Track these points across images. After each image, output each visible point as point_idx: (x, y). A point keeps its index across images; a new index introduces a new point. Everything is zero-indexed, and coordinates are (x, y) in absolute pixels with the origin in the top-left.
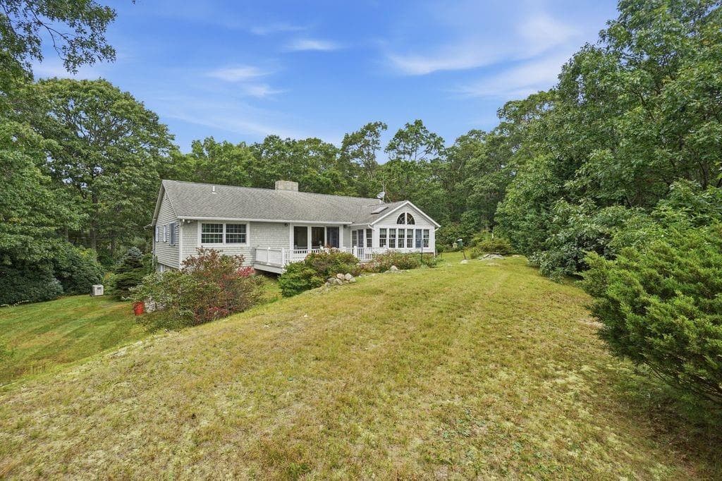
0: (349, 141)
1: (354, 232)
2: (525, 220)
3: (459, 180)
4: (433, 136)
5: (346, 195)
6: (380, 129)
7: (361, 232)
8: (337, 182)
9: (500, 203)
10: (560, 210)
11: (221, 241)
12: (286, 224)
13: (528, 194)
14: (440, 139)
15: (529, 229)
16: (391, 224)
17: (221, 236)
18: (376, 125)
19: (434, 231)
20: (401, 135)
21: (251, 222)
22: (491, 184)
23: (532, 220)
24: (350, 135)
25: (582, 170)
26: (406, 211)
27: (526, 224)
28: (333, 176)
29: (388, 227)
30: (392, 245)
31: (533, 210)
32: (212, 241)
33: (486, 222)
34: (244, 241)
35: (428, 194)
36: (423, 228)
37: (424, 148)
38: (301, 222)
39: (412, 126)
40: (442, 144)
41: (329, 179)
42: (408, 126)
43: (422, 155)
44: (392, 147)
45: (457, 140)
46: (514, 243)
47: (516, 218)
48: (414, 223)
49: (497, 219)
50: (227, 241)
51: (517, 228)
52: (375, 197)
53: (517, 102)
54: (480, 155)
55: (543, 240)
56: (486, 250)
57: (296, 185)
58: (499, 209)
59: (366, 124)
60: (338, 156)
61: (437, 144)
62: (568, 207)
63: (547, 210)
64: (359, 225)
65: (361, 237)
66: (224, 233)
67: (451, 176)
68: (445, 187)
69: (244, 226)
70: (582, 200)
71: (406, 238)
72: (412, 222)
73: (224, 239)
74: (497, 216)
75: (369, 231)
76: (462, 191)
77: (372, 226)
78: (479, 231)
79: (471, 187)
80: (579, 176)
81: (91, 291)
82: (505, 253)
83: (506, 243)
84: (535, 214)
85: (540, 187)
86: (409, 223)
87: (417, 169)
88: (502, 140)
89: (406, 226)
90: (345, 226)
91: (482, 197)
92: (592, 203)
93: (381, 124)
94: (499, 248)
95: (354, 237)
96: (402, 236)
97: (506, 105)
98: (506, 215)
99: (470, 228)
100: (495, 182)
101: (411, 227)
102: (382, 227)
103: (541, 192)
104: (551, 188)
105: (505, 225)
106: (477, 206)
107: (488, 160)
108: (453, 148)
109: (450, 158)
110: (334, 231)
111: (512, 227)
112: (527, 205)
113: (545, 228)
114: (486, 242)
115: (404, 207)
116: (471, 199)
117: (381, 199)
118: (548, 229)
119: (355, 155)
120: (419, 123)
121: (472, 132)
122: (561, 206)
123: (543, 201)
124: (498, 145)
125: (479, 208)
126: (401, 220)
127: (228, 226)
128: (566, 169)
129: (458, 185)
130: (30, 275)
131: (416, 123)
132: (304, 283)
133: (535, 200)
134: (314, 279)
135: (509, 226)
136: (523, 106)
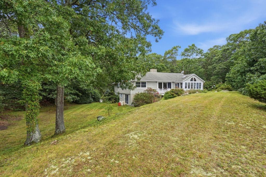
0: (167, 53)
1: (176, 84)
2: (237, 79)
3: (210, 65)
4: (199, 49)
5: (166, 72)
6: (178, 48)
7: (178, 84)
8: (163, 68)
9: (227, 73)
10: (249, 76)
11: (140, 87)
12: (156, 82)
13: (238, 71)
14: (202, 50)
15: (239, 82)
16: (189, 81)
17: (140, 85)
18: (177, 47)
19: (203, 83)
20: (186, 50)
21: (147, 82)
22: (223, 66)
23: (240, 79)
24: (167, 51)
25: (257, 64)
26: (193, 77)
27: (237, 80)
28: (162, 66)
29: (188, 82)
30: (189, 88)
31: (240, 76)
32: (144, 87)
33: (221, 80)
34: (146, 87)
35: (197, 71)
36: (199, 82)
37: (196, 54)
38: (160, 81)
39: (191, 46)
40: (202, 52)
41: (161, 67)
42: (189, 46)
43: (195, 56)
44: (183, 55)
45: (209, 50)
46: (233, 86)
47: (234, 78)
48: (196, 81)
49: (226, 79)
50: (142, 87)
51: (235, 82)
52: (180, 73)
53: (235, 35)
54: (218, 56)
55: (243, 85)
56: (223, 89)
57: (156, 70)
58: (227, 76)
59: (173, 47)
60: (162, 58)
61: (201, 52)
62: (251, 75)
63: (245, 76)
64: (177, 82)
65: (179, 86)
66: (141, 85)
67: (206, 63)
68: (204, 68)
69: (146, 83)
70: (256, 73)
71: (193, 86)
72: (195, 80)
73: (141, 86)
74: (226, 78)
75: (181, 84)
76: (210, 69)
77: (183, 82)
78: (218, 83)
79: (215, 68)
80: (256, 66)
81: (99, 101)
82: (230, 90)
83: (230, 86)
84: (241, 77)
85: (242, 69)
86: (194, 81)
87: (193, 62)
88: (228, 49)
89: (193, 82)
90: (173, 82)
91: (220, 71)
92: (259, 74)
93: (178, 46)
94: (227, 88)
95: (176, 86)
96: (192, 85)
97: (230, 36)
98: (230, 77)
99: (214, 83)
100: (225, 65)
101: (195, 82)
102: (186, 82)
103: (243, 70)
104: (246, 69)
105: (229, 81)
106: (217, 74)
107: (222, 57)
108: (207, 53)
109: (206, 57)
110: (170, 84)
111: (232, 81)
112: (238, 74)
113: (244, 81)
114: (222, 86)
115: (193, 76)
116: (215, 72)
117: (183, 73)
118: (245, 82)
119: (169, 58)
120: (193, 45)
121: (215, 46)
122: (249, 75)
123: (243, 73)
124: (226, 51)
125: (218, 75)
126: (192, 80)
127: (142, 82)
128: (252, 63)
129: (210, 67)
130: (87, 97)
131: (192, 45)
132: (172, 96)
133: (241, 73)
134: (175, 95)
135: (231, 81)
136: (237, 36)
